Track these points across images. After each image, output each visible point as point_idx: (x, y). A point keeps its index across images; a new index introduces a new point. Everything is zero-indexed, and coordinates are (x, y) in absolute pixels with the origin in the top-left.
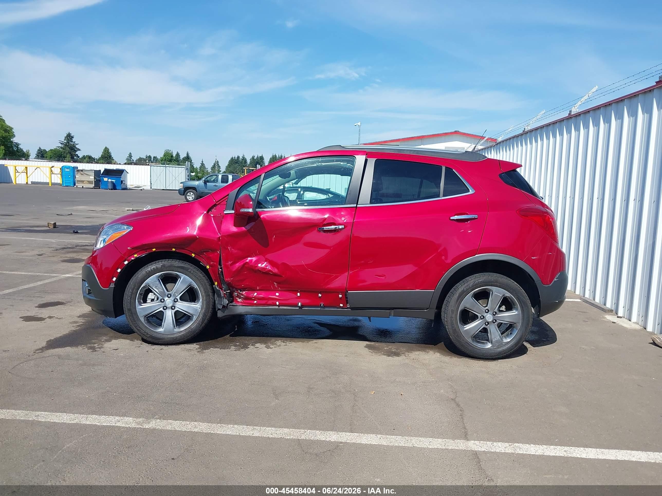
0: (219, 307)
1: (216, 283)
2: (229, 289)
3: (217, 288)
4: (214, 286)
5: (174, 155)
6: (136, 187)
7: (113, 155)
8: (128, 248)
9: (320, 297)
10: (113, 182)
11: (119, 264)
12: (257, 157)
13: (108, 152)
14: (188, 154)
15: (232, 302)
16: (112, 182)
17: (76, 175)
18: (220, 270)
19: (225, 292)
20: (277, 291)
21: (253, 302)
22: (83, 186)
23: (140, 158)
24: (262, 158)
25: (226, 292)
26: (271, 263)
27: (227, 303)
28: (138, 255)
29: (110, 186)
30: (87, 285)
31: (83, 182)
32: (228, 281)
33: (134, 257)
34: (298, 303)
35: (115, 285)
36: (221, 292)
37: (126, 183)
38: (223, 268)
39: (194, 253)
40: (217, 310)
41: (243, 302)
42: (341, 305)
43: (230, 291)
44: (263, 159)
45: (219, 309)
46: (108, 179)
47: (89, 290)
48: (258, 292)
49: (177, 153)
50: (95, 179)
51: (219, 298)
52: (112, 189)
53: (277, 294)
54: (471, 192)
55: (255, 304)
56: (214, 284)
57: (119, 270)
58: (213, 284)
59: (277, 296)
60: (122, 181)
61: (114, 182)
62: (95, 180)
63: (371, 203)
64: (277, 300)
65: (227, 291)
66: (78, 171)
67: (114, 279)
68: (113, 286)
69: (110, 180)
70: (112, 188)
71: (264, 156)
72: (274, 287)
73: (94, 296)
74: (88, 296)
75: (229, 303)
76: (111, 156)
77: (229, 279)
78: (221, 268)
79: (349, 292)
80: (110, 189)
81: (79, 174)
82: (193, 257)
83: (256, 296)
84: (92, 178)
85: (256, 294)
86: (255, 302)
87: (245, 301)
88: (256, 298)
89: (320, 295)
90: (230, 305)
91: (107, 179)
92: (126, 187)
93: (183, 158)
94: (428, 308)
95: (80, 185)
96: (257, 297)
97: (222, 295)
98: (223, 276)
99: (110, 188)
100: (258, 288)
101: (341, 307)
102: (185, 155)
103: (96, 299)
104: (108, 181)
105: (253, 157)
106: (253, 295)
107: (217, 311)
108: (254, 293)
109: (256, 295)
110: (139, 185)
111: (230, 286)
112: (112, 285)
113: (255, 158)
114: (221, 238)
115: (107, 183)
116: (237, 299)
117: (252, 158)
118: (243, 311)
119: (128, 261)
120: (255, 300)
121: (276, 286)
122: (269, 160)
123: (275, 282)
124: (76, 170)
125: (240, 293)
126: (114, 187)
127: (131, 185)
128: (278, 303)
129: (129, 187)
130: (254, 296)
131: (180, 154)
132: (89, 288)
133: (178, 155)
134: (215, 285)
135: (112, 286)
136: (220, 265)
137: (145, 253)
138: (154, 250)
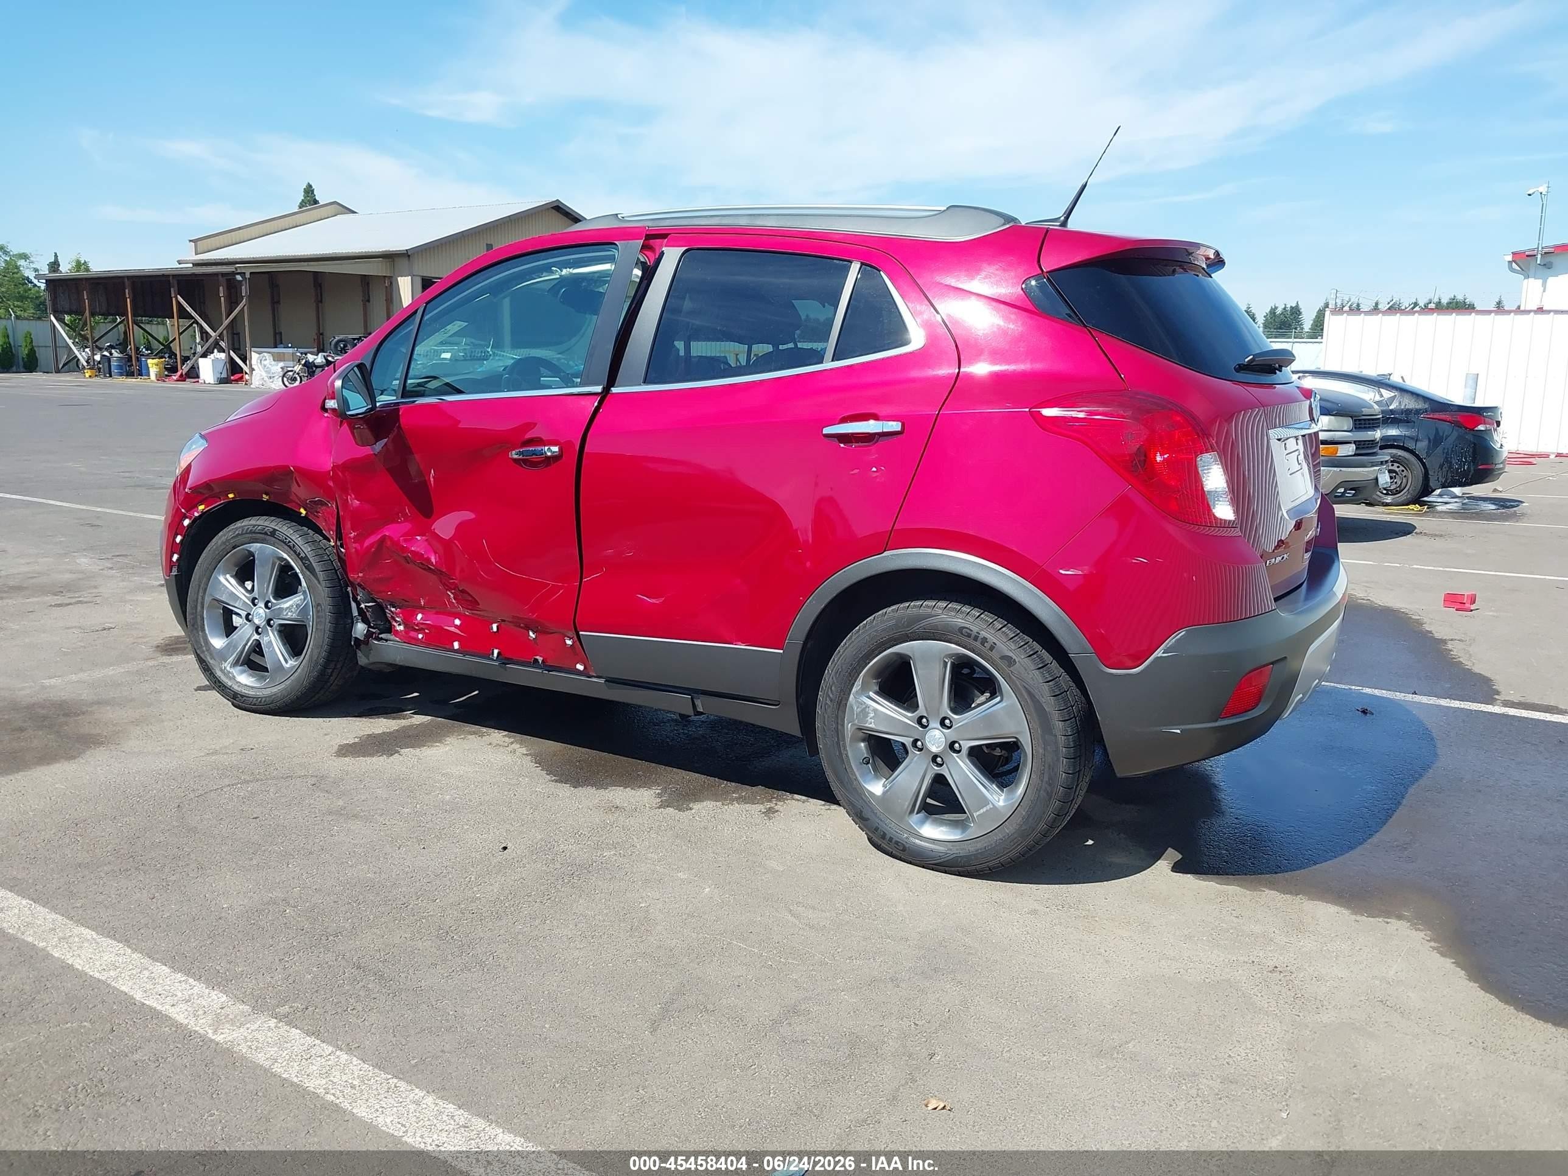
8: (188, 490)
9: (533, 641)
11: (176, 522)
12: (1285, 309)
18: (341, 549)
19: (361, 607)
20: (458, 615)
21: (417, 635)
24: (1296, 311)
25: (365, 606)
27: (366, 632)
28: (205, 508)
33: (198, 511)
34: (493, 650)
35: (178, 571)
38: (345, 546)
39: (304, 507)
42: (580, 667)
43: (374, 604)
44: (1300, 313)
48: (425, 612)
53: (457, 622)
54: (916, 342)
55: (420, 640)
57: (179, 538)
59: (456, 626)
63: (646, 381)
64: (454, 637)
65: (367, 605)
67: (175, 558)
68: (176, 573)
71: (1301, 306)
72: (451, 604)
75: (379, 633)
79: (581, 633)
82: (302, 514)
83: (421, 621)
85: (419, 617)
86: (420, 635)
88: (420, 626)
89: (532, 635)
90: (376, 639)
94: (779, 702)
96: (422, 624)
100: (423, 604)
101: (579, 673)
105: (1273, 311)
106: (416, 619)
107: (356, 649)
108: (417, 615)
109: (421, 619)
112: (175, 571)
113: (1279, 311)
114: (331, 473)
116: (395, 624)
117: (1270, 312)
119: (189, 520)
120: (419, 631)
121: (453, 600)
122: (1315, 314)
123: (450, 591)
125: (393, 612)
128: (456, 645)
130: (416, 621)
136: (340, 539)
137: (217, 502)
138: (231, 496)
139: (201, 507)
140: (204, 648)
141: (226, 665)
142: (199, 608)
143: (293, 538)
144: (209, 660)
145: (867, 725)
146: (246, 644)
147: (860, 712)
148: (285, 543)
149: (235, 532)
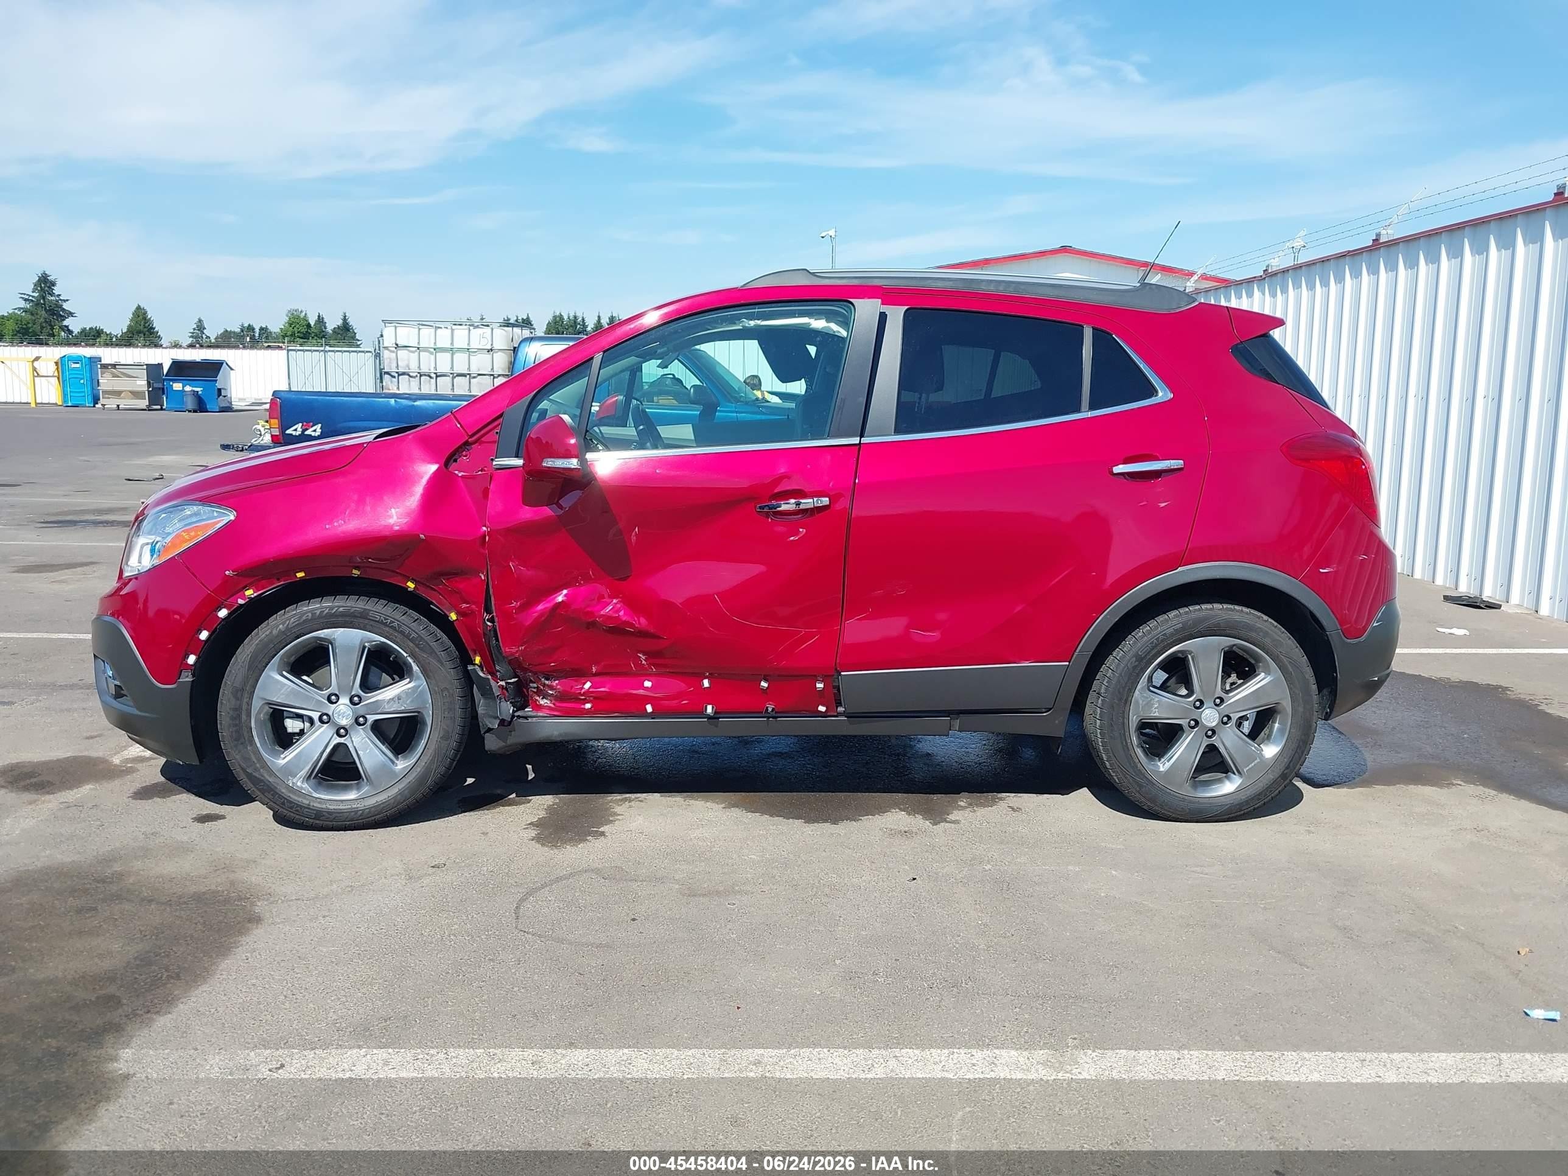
0: (488, 724)
1: (478, 660)
2: (515, 672)
3: (481, 674)
4: (470, 667)
5: (312, 323)
6: (253, 404)
7: (158, 326)
8: (227, 573)
9: (764, 691)
10: (198, 392)
11: (203, 615)
13: (145, 318)
14: (345, 319)
15: (522, 708)
16: (195, 394)
17: (100, 378)
18: (489, 624)
19: (503, 683)
20: (648, 677)
21: (583, 706)
22: (118, 406)
23: (227, 331)
25: (506, 683)
26: (630, 603)
27: (511, 711)
28: (254, 592)
29: (190, 403)
30: (110, 673)
31: (117, 394)
32: (512, 654)
33: (243, 597)
34: (706, 706)
35: (193, 676)
36: (493, 683)
37: (229, 396)
38: (496, 619)
39: (413, 581)
40: (482, 732)
41: (552, 705)
42: (822, 709)
43: (516, 679)
45: (489, 730)
46: (183, 387)
47: (119, 689)
48: (597, 679)
49: (319, 316)
50: (149, 387)
51: (485, 698)
52: (195, 411)
53: (648, 684)
54: (1163, 394)
55: (588, 711)
56: (473, 663)
57: (204, 635)
58: (466, 660)
59: (647, 689)
60: (219, 390)
61: (200, 393)
62: (150, 389)
63: (897, 431)
64: (647, 700)
65: (509, 681)
66: (105, 367)
67: (192, 659)
68: (190, 679)
69: (188, 388)
70: (196, 408)
72: (639, 665)
73: (132, 704)
74: (115, 703)
75: (517, 711)
76: (154, 329)
77: (514, 649)
78: (492, 620)
79: (842, 673)
80: (190, 411)
81: (108, 375)
82: (409, 589)
83: (591, 690)
84: (141, 384)
85: (588, 685)
86: (588, 706)
87: (558, 704)
88: (588, 696)
89: (764, 684)
90: (519, 717)
91: (181, 385)
92: (228, 405)
93: (334, 330)
94: (1050, 709)
95: (111, 403)
96: (592, 692)
97: (497, 692)
98: (497, 640)
99: (190, 407)
100: (594, 670)
101: (820, 714)
102: (340, 322)
103: (139, 713)
104: (183, 391)
106: (582, 688)
107: (485, 733)
108: (584, 684)
109: (590, 688)
110: (261, 399)
111: (516, 666)
112: (187, 676)
114: (487, 538)
115: (183, 396)
116: (537, 698)
118: (556, 733)
119: (228, 609)
120: (585, 701)
121: (644, 662)
123: (640, 652)
124: (99, 366)
125: (544, 685)
126: (201, 406)
127: (240, 400)
128: (649, 708)
129: (236, 405)
130: (583, 691)
131: (325, 320)
132: (118, 683)
133: (320, 320)
134: (475, 664)
135: (187, 678)
136: (489, 612)
137: (274, 584)
138: (300, 575)
139: (249, 593)
140: (258, 765)
141: (295, 781)
142: (244, 717)
143: (397, 617)
144: (268, 777)
145: (1152, 715)
146: (324, 751)
147: (1145, 705)
148: (385, 624)
149: (301, 617)
